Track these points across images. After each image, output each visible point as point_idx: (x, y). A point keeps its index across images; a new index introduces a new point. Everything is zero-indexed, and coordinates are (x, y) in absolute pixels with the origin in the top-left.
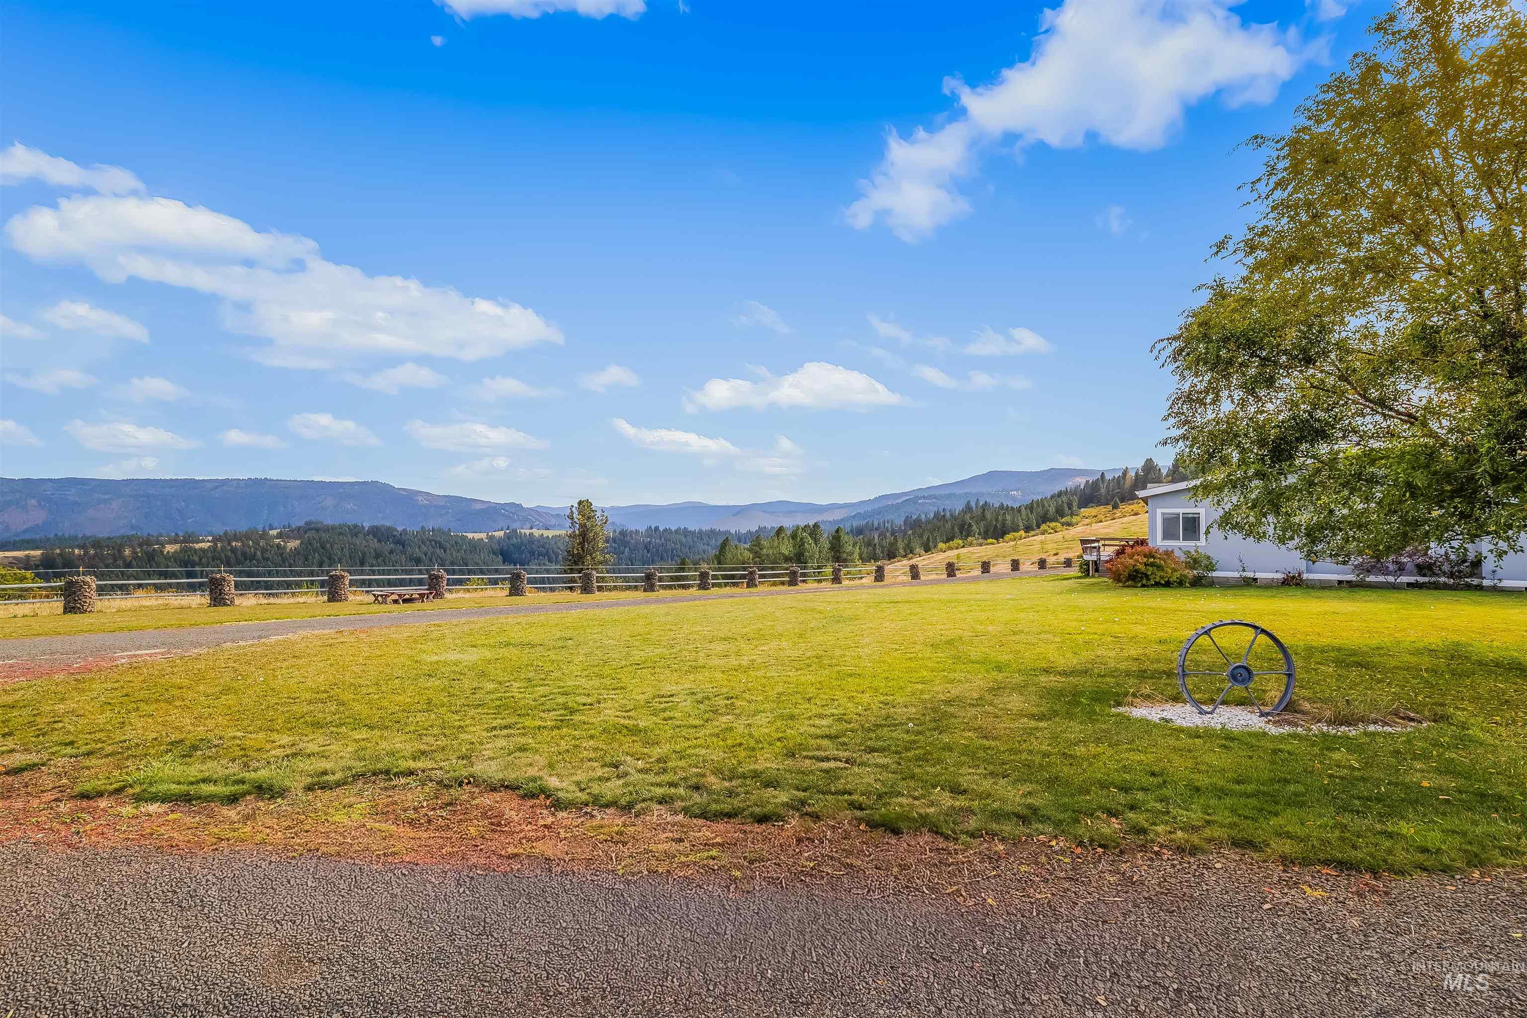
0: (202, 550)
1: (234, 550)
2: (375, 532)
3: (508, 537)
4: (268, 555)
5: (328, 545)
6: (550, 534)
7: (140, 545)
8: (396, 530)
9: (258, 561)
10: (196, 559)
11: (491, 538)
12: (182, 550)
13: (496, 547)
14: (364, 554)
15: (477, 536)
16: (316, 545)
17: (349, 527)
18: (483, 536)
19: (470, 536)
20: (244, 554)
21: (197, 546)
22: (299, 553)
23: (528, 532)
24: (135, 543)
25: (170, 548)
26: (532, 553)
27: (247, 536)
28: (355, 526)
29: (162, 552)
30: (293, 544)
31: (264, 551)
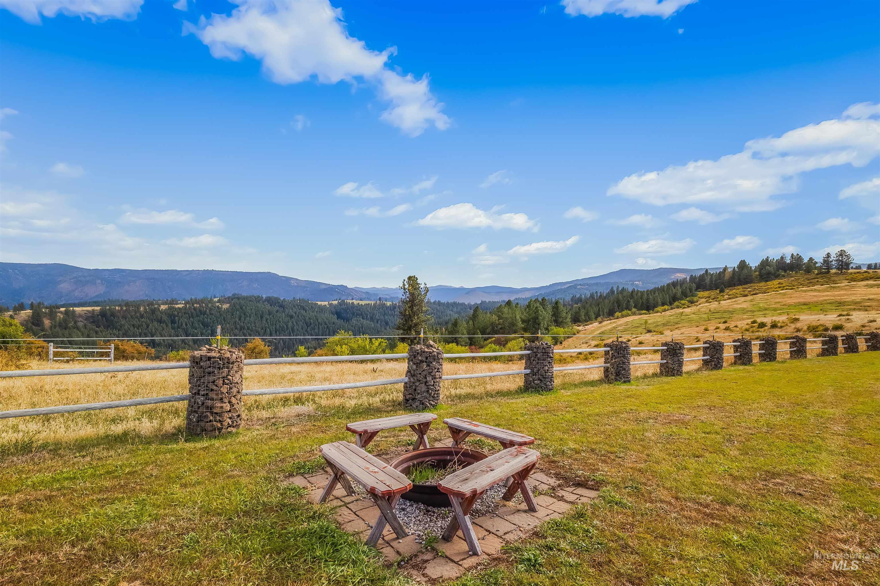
0: (179, 308)
1: (195, 309)
2: (269, 300)
3: (340, 304)
4: (213, 312)
5: (244, 307)
6: (363, 303)
7: (148, 305)
8: (280, 299)
9: (207, 315)
10: (176, 313)
11: (331, 305)
12: (170, 308)
13: (333, 310)
14: (263, 313)
15: (323, 303)
16: (238, 307)
17: (255, 297)
18: (326, 303)
19: (319, 303)
20: (200, 311)
21: (177, 306)
22: (228, 312)
23: (351, 302)
24: (146, 304)
25: (163, 307)
26: (353, 314)
27: (201, 301)
28: (258, 297)
29: (159, 309)
30: (226, 306)
31: (211, 310)
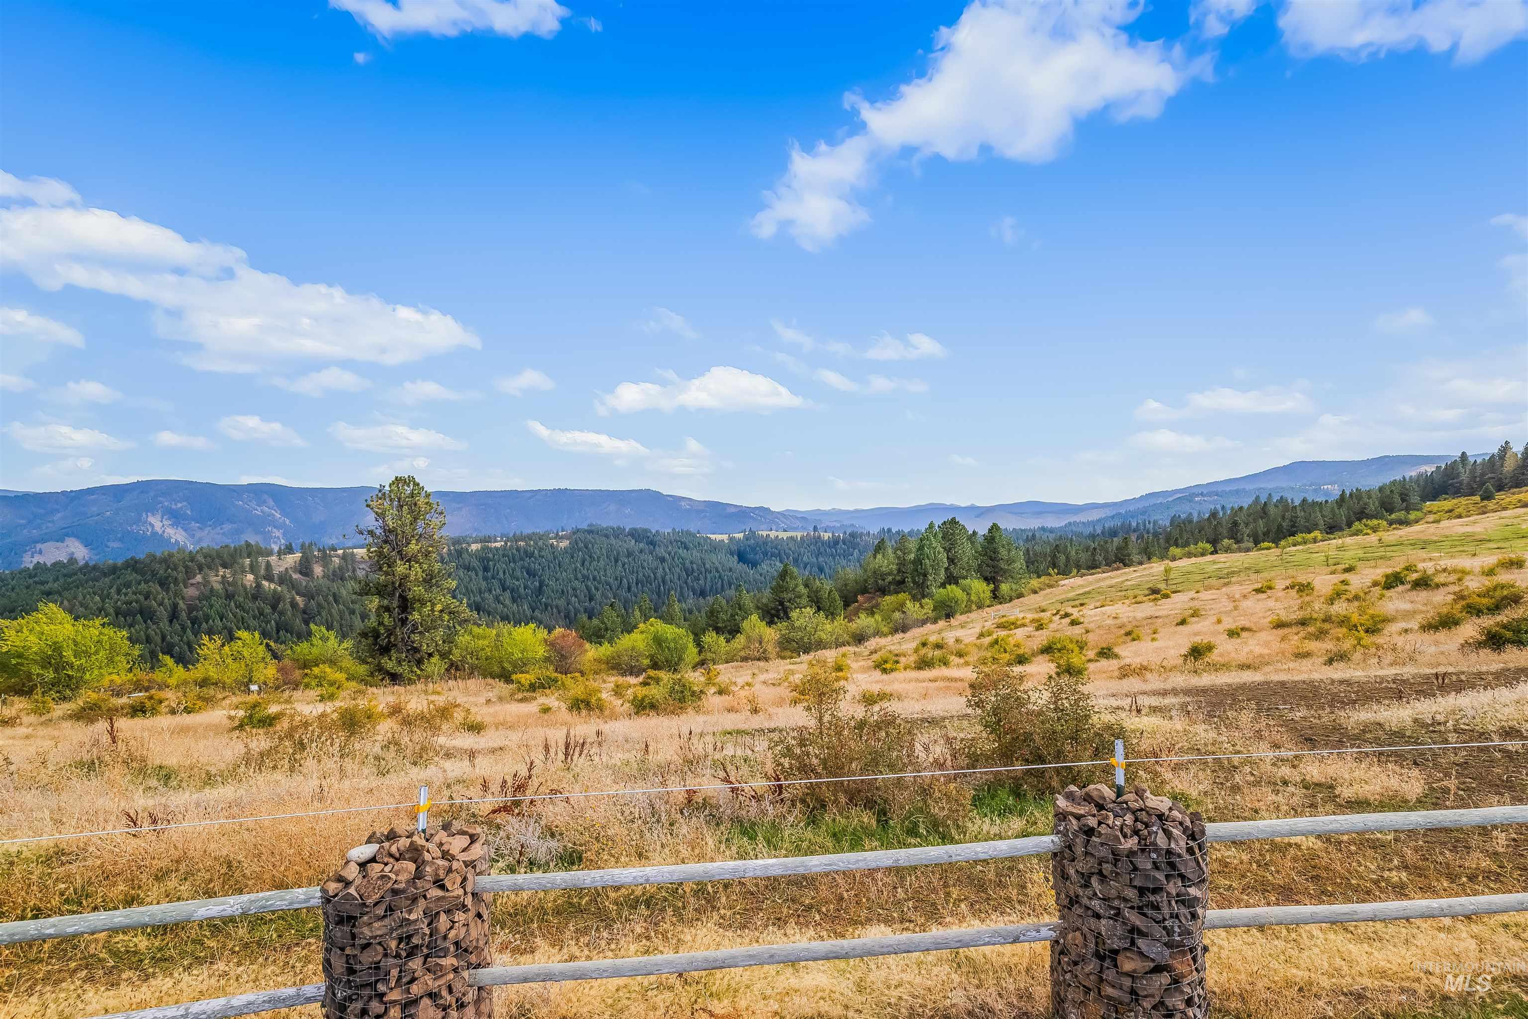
0: (497, 549)
1: (518, 549)
2: (635, 535)
3: (747, 538)
4: (543, 553)
5: (590, 546)
6: (784, 535)
7: (454, 545)
8: (651, 532)
9: (535, 558)
10: (491, 556)
11: (731, 539)
12: (483, 549)
13: (734, 548)
14: (618, 554)
15: (718, 537)
16: (581, 545)
17: (613, 529)
18: (725, 537)
19: (713, 537)
20: (526, 552)
21: (494, 545)
22: (567, 553)
23: (765, 533)
24: (450, 543)
25: (474, 547)
26: (765, 554)
27: (529, 537)
28: (619, 528)
29: (467, 550)
30: (564, 544)
31: (541, 549)
